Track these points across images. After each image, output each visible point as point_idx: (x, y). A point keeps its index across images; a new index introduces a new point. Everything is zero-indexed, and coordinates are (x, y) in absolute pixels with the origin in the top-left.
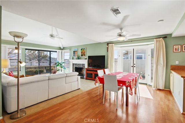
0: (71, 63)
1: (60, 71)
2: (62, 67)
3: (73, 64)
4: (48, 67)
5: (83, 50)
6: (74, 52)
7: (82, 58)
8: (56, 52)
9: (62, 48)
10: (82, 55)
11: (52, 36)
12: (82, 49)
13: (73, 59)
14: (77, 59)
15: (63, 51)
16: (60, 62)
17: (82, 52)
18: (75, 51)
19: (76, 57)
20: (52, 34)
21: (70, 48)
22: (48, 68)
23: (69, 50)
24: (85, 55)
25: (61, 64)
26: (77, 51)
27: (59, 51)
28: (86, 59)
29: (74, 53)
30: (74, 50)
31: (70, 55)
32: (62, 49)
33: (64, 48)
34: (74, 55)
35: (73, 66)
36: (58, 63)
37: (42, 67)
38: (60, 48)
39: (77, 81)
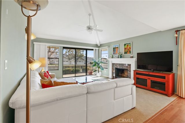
0: (110, 62)
1: (97, 72)
2: (99, 68)
3: (113, 64)
4: (84, 66)
5: (128, 46)
6: (114, 48)
7: (125, 56)
8: (93, 50)
9: (99, 45)
10: (125, 53)
11: (89, 28)
12: (125, 45)
13: (112, 58)
14: (118, 58)
15: (100, 48)
16: (97, 61)
17: (125, 49)
18: (116, 48)
19: (117, 55)
20: (89, 25)
21: (108, 45)
22: (84, 68)
23: (107, 47)
24: (130, 52)
25: (98, 64)
26: (118, 47)
27: (96, 49)
28: (132, 57)
29: (114, 51)
30: (114, 47)
31: (109, 53)
32: (99, 47)
33: (101, 46)
34: (114, 53)
35: (113, 66)
36: (95, 62)
37: (79, 67)
38: (97, 46)
39: (132, 94)
